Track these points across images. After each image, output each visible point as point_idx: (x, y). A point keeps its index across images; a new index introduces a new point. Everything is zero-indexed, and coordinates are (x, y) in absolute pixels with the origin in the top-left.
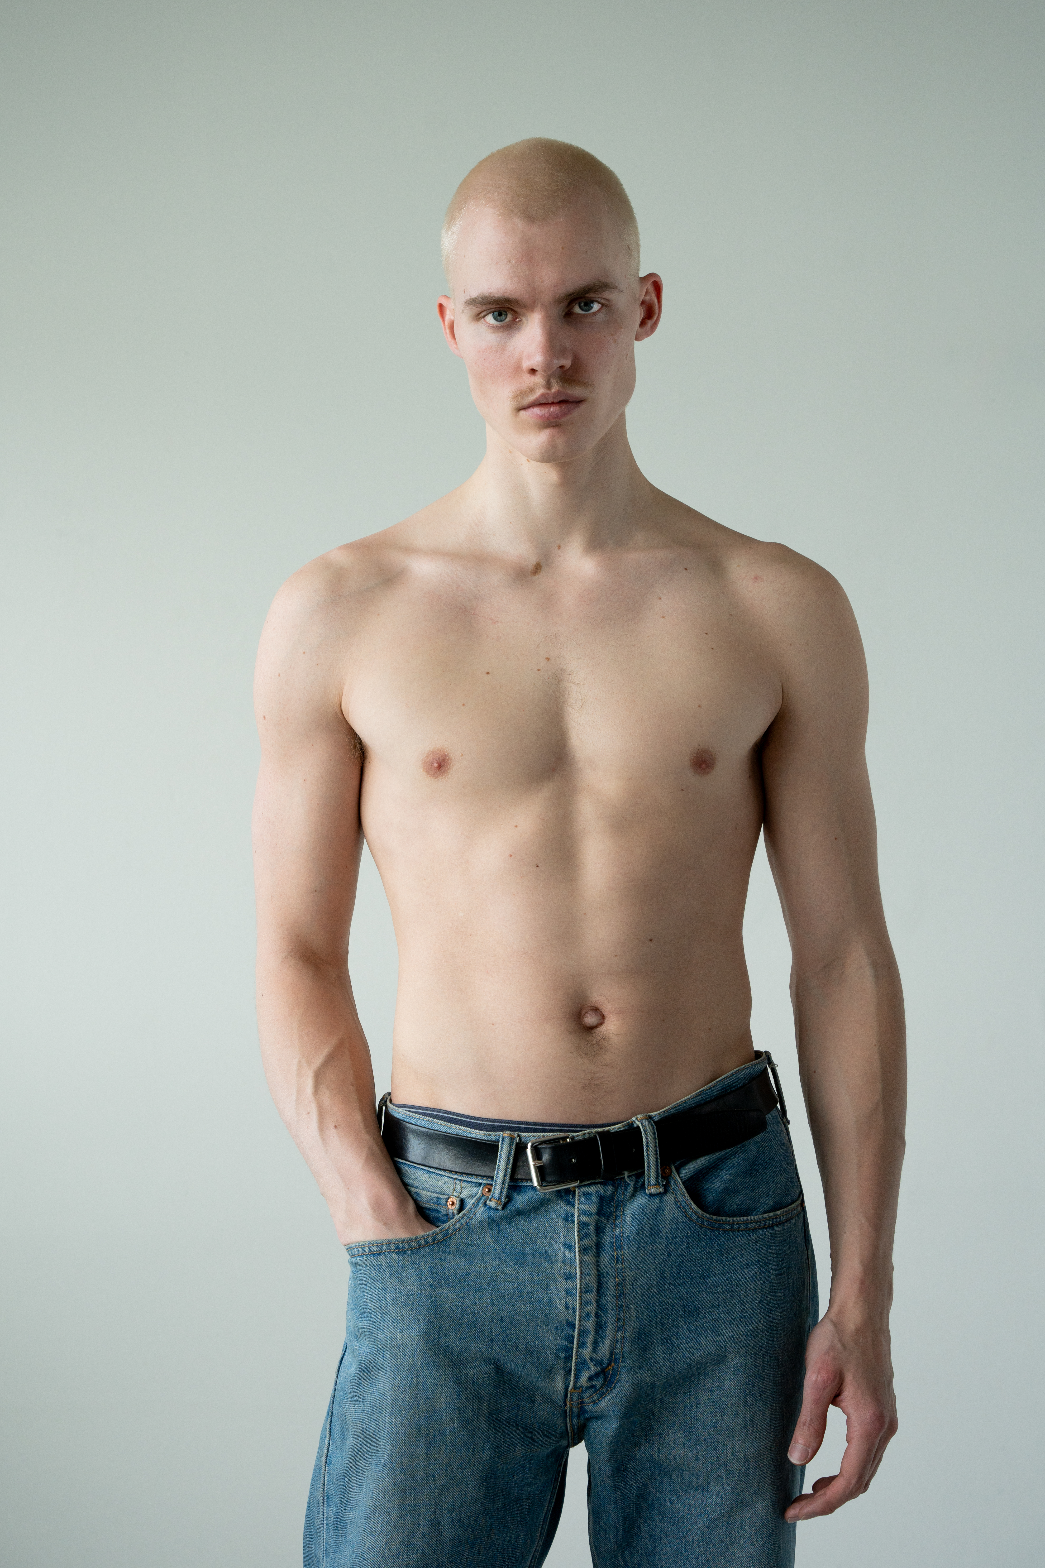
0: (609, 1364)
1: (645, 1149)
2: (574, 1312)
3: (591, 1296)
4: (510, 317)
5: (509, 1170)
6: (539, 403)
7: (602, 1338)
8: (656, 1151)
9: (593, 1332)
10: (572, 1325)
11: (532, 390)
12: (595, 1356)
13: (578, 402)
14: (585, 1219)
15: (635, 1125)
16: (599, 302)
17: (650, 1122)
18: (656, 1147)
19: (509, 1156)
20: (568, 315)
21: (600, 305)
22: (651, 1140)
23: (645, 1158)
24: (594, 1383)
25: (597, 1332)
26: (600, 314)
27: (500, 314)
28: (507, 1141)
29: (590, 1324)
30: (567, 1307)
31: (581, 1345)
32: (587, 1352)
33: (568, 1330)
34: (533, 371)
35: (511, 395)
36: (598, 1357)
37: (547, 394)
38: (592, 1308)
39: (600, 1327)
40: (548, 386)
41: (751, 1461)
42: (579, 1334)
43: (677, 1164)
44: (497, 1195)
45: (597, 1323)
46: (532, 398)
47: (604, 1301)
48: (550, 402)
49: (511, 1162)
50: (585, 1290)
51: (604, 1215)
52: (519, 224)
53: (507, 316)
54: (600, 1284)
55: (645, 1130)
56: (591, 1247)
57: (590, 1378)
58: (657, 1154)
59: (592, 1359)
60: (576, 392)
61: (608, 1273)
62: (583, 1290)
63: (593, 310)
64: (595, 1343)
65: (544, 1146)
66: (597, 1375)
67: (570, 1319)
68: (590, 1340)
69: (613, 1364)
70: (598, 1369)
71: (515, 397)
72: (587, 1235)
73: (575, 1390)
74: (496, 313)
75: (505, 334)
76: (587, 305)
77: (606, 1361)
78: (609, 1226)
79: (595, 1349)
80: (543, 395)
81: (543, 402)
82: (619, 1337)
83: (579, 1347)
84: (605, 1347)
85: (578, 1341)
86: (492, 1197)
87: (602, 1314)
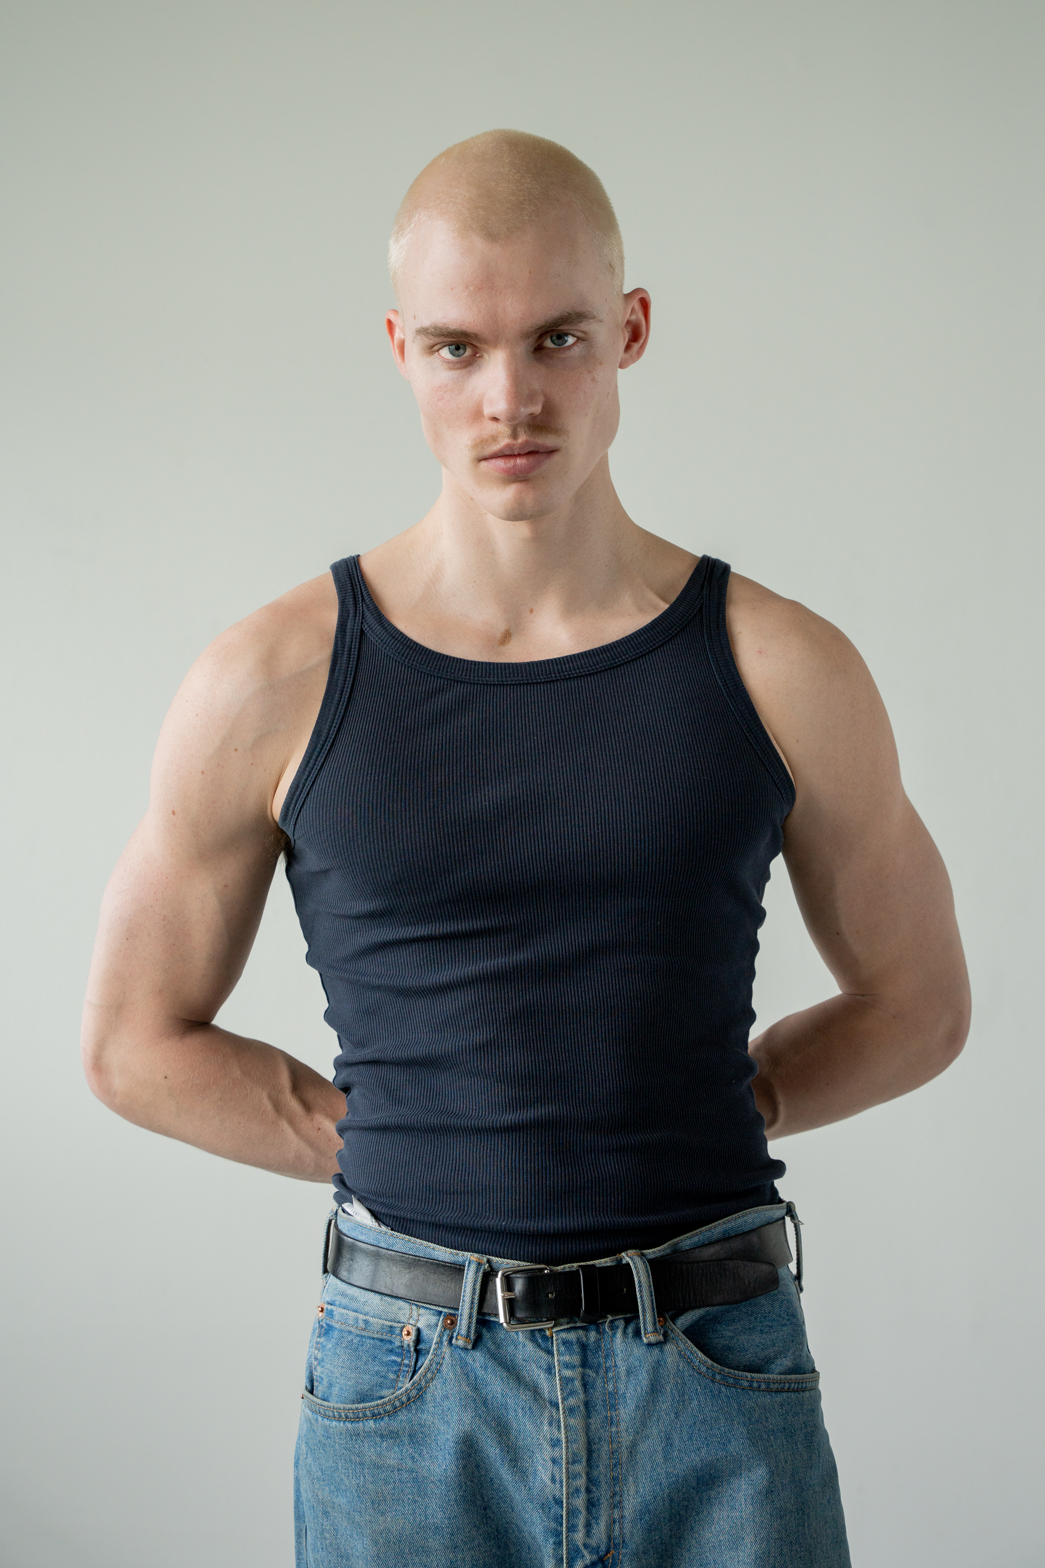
0: (608, 1552)
1: (637, 1290)
2: (562, 1486)
3: (580, 1468)
4: (468, 351)
5: (476, 1301)
6: (503, 454)
7: (596, 1519)
8: (651, 1292)
9: (584, 1512)
10: (559, 1502)
11: (494, 439)
12: (589, 1541)
13: (550, 452)
14: (568, 1373)
15: (624, 1261)
16: (574, 336)
17: (642, 1259)
18: (650, 1286)
19: (475, 1285)
20: (538, 349)
21: (575, 338)
22: (644, 1279)
23: (639, 1300)
25: (589, 1512)
26: (576, 348)
27: (457, 348)
29: (580, 1502)
30: (553, 1480)
31: (572, 1528)
32: (579, 1537)
33: (555, 1509)
34: (496, 419)
35: (470, 443)
36: (593, 1542)
37: (513, 444)
38: (581, 1482)
39: (591, 1505)
40: (514, 436)
42: (567, 1514)
44: (463, 1331)
45: (588, 1500)
46: (495, 448)
47: (595, 1473)
48: (516, 453)
49: (478, 1293)
50: (573, 1460)
51: (590, 1367)
53: (465, 351)
54: (590, 1452)
55: (636, 1268)
56: (579, 1407)
58: (652, 1296)
59: (586, 1546)
60: (548, 440)
61: (600, 1438)
62: (570, 1461)
63: (567, 344)
64: (588, 1526)
65: (517, 1277)
66: (594, 1564)
67: (558, 1494)
68: (581, 1521)
69: (612, 1552)
70: (596, 1557)
71: (475, 446)
72: (572, 1393)
74: (453, 347)
75: (463, 372)
76: (560, 338)
77: (603, 1548)
78: (599, 1381)
79: (588, 1534)
80: (508, 446)
81: (508, 453)
82: (616, 1516)
83: (569, 1530)
84: (600, 1531)
85: (568, 1523)
86: (458, 1334)
87: (594, 1489)
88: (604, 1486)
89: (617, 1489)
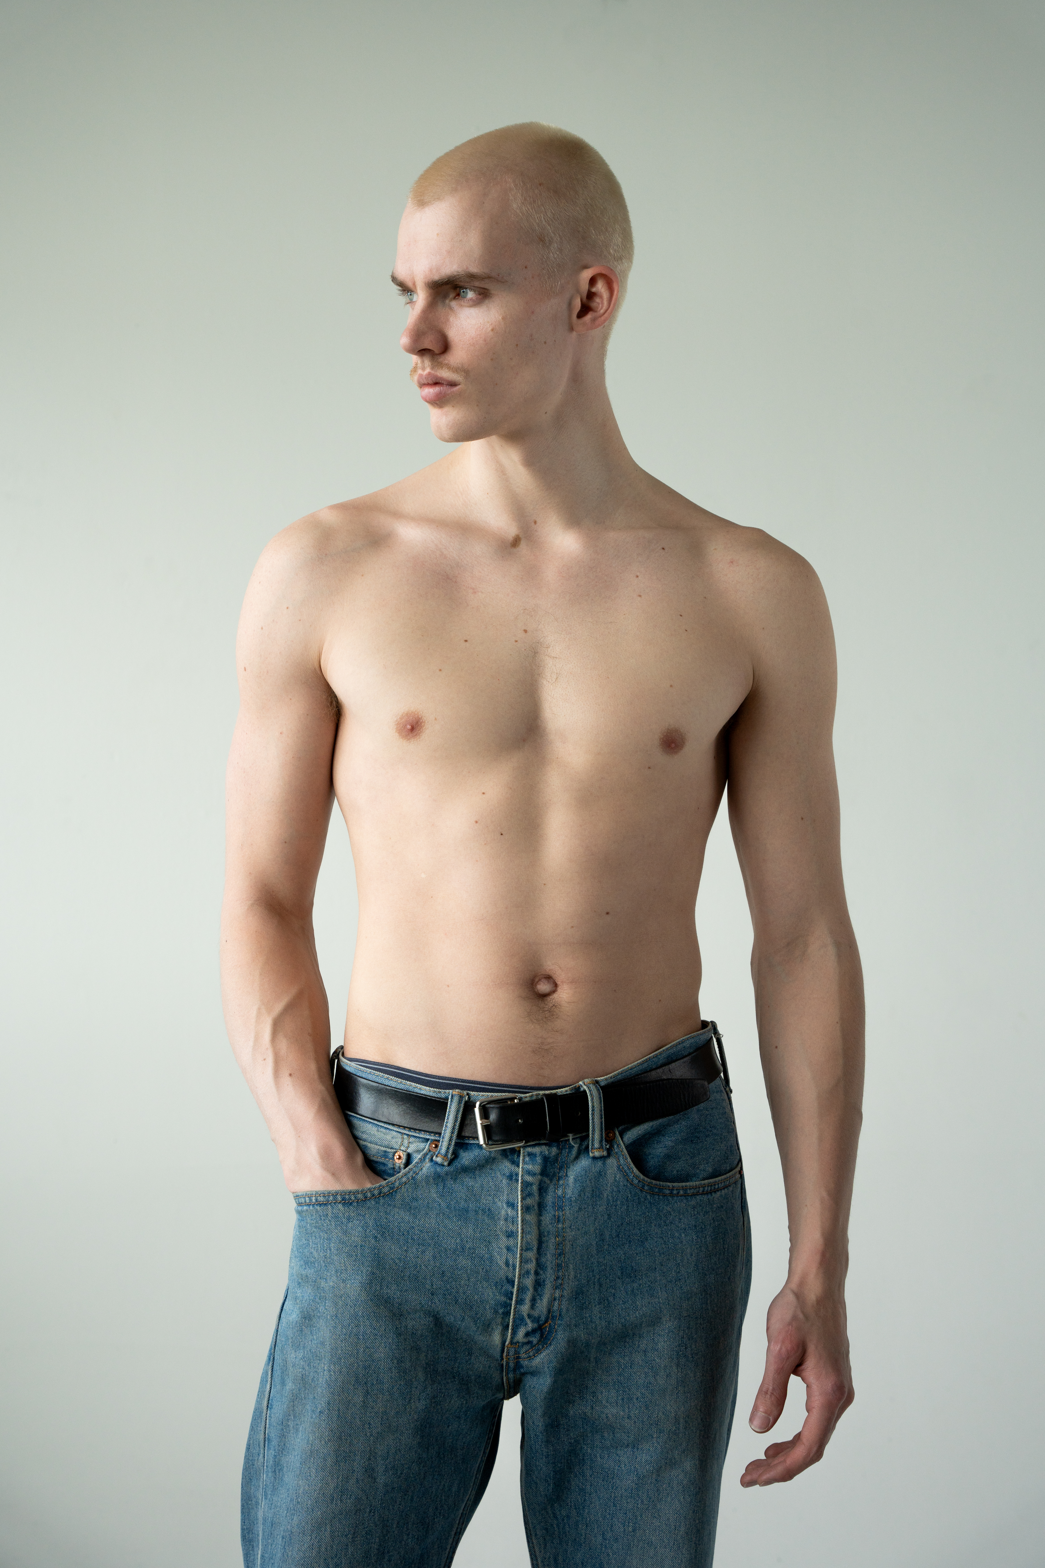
0: (546, 1322)
1: (590, 1113)
2: (514, 1269)
3: (531, 1255)
5: (457, 1127)
7: (541, 1296)
8: (601, 1115)
9: (531, 1289)
10: (511, 1282)
12: (532, 1312)
14: (529, 1179)
15: (582, 1089)
17: (596, 1087)
18: (601, 1111)
19: (457, 1114)
22: (596, 1105)
23: (590, 1122)
24: (531, 1339)
25: (535, 1289)
28: (456, 1099)
29: (529, 1282)
30: (507, 1264)
31: (520, 1302)
32: (525, 1308)
33: (507, 1287)
36: (536, 1313)
38: (531, 1266)
39: (538, 1285)
41: (682, 1420)
42: (518, 1291)
43: (620, 1128)
44: (443, 1151)
45: (536, 1281)
47: (543, 1260)
49: (459, 1120)
50: (526, 1248)
51: (547, 1176)
54: (540, 1243)
55: (591, 1095)
56: (534, 1206)
57: (527, 1334)
58: (601, 1118)
59: (529, 1316)
61: (548, 1232)
62: (524, 1248)
64: (534, 1301)
65: (491, 1106)
66: (534, 1331)
67: (510, 1276)
68: (528, 1297)
69: (550, 1322)
70: (536, 1325)
72: (530, 1195)
73: (511, 1345)
77: (543, 1318)
78: (552, 1186)
79: (533, 1306)
82: (556, 1295)
83: (517, 1303)
84: (543, 1305)
85: (517, 1297)
86: (439, 1153)
87: (541, 1272)
88: (549, 1271)
89: (560, 1274)
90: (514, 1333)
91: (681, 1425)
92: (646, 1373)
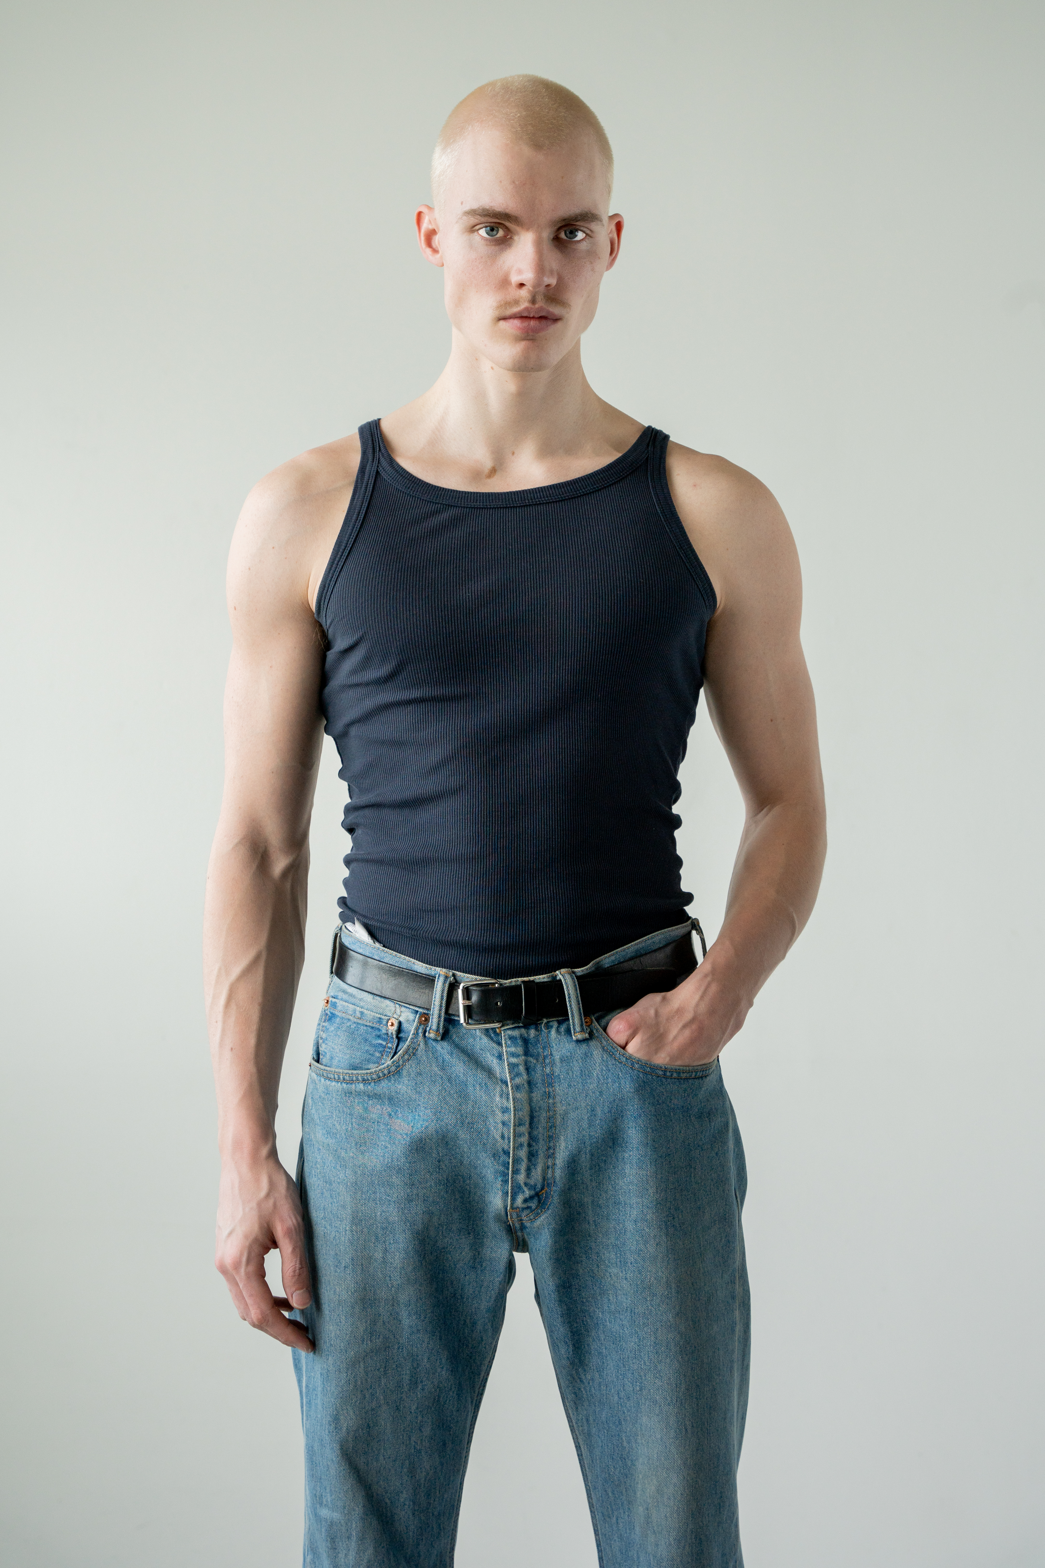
0: (542, 1189)
1: (568, 1000)
2: (509, 1142)
3: (524, 1129)
4: (501, 233)
5: (444, 1005)
6: (520, 315)
7: (535, 1165)
8: (578, 1002)
9: (525, 1160)
10: (507, 1153)
11: (516, 302)
12: (528, 1181)
13: (556, 320)
14: (514, 1060)
15: (558, 978)
16: (584, 232)
17: (571, 976)
18: (577, 997)
19: (443, 993)
20: (556, 239)
21: (584, 235)
22: (572, 992)
23: (569, 1008)
24: (529, 1205)
25: (529, 1160)
26: (584, 242)
27: (492, 230)
28: (442, 979)
29: (523, 1153)
30: (502, 1137)
31: (516, 1172)
32: (521, 1178)
33: (504, 1157)
34: (522, 285)
35: (495, 304)
36: (532, 1182)
37: (531, 308)
38: (525, 1139)
39: (532, 1155)
40: (533, 301)
41: (673, 1286)
42: (513, 1161)
43: (596, 1015)
44: (434, 1027)
45: (529, 1152)
46: (515, 310)
47: (535, 1133)
48: (532, 316)
49: (445, 998)
51: (532, 1056)
52: (527, 151)
53: (498, 232)
54: (532, 1118)
55: (566, 983)
56: (523, 1084)
57: (525, 1201)
58: (579, 1004)
59: (526, 1184)
60: (556, 310)
61: (540, 1108)
62: (517, 1123)
63: (578, 238)
64: (528, 1170)
65: (474, 988)
66: (531, 1198)
67: (506, 1147)
68: (523, 1167)
69: (546, 1189)
70: (532, 1193)
71: (500, 307)
72: (518, 1075)
73: (512, 1209)
74: (488, 228)
75: (497, 248)
76: (573, 233)
77: (539, 1186)
78: (539, 1066)
79: (528, 1175)
80: (526, 309)
81: (525, 315)
82: (550, 1163)
83: (514, 1172)
84: (537, 1174)
85: (513, 1167)
86: (430, 1029)
87: (534, 1144)
88: (541, 1142)
89: (552, 1144)
90: (513, 1199)
91: (673, 1290)
92: (637, 1241)
